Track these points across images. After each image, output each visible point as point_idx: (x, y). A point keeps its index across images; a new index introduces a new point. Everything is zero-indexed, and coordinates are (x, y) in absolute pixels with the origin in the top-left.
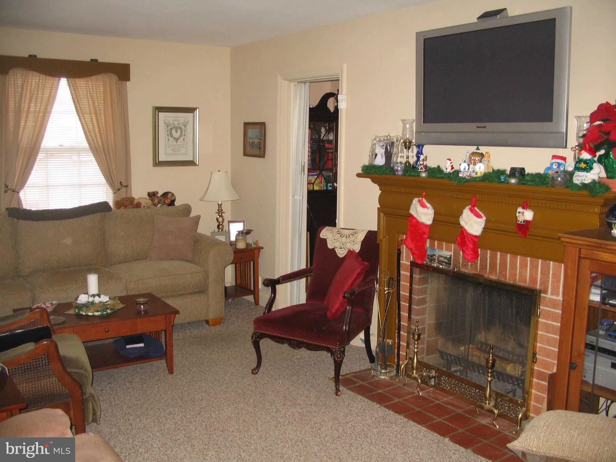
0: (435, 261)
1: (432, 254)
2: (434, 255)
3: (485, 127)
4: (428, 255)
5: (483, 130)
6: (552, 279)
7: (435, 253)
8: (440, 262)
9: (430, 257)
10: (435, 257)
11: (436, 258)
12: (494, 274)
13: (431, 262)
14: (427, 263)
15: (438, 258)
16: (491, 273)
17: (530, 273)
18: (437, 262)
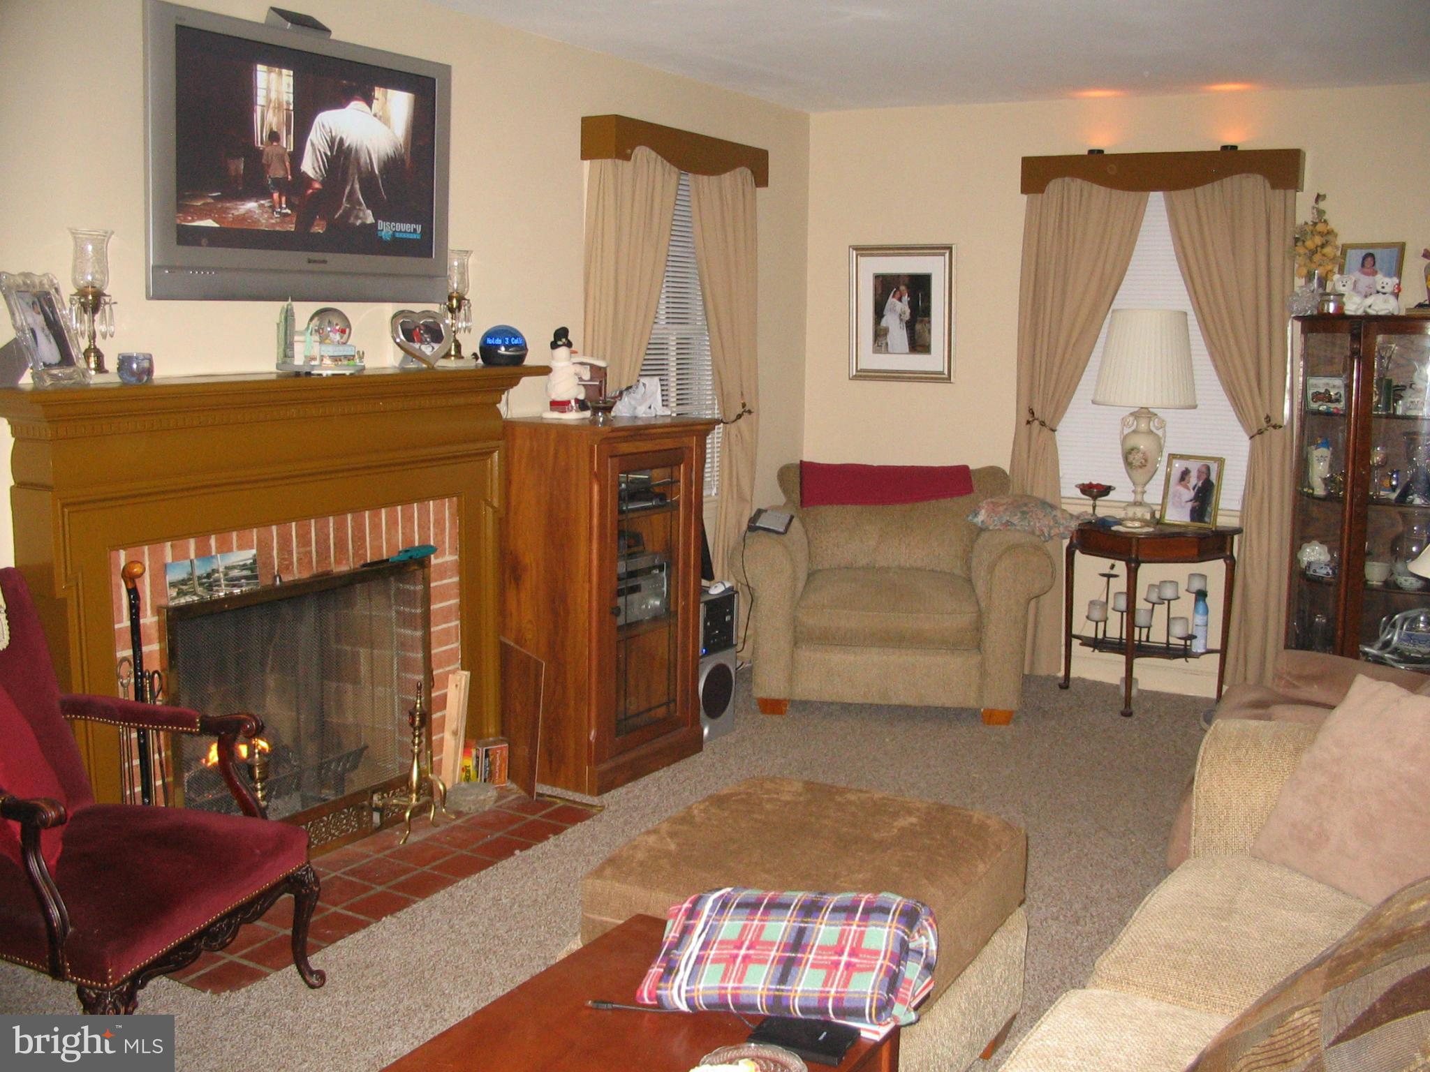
0: (220, 586)
1: (209, 570)
2: (214, 571)
3: (325, 262)
4: (199, 578)
5: (321, 267)
6: (434, 531)
7: (215, 567)
8: (233, 582)
9: (205, 580)
10: (216, 575)
11: (222, 575)
12: (344, 562)
13: (212, 590)
14: (202, 598)
15: (226, 575)
16: (338, 562)
17: (403, 533)
18: (226, 586)
